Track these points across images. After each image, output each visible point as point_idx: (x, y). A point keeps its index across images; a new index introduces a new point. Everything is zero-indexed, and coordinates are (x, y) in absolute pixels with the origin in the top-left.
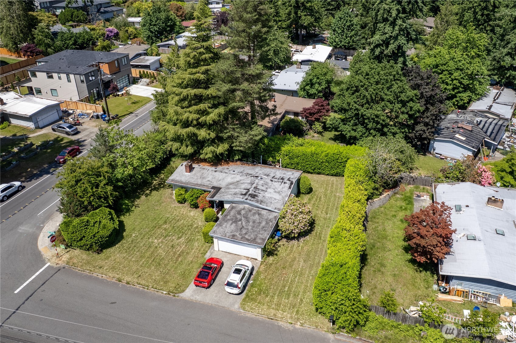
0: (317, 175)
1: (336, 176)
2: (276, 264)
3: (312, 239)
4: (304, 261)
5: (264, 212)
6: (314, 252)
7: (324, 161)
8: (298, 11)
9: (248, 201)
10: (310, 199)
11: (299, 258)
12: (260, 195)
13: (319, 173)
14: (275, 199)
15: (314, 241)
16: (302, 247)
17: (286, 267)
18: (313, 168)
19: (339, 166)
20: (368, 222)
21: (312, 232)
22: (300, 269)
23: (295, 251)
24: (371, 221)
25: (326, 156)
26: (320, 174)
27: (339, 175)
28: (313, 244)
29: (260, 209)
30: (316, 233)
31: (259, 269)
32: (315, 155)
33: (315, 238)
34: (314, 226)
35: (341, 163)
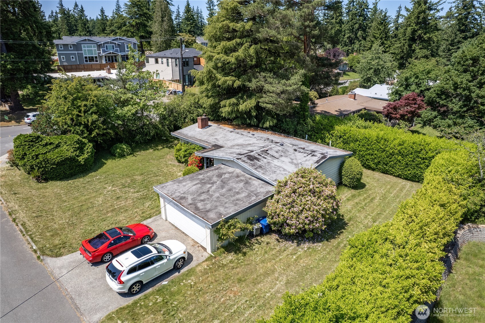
0: (382, 174)
1: (413, 181)
2: (233, 268)
3: (325, 250)
4: (288, 283)
5: (256, 182)
6: (317, 273)
7: (396, 151)
8: (412, 45)
9: (239, 162)
10: (353, 196)
11: (280, 274)
12: (265, 160)
13: (385, 172)
14: (284, 170)
15: (329, 253)
16: (299, 258)
17: (245, 280)
18: (376, 161)
19: (420, 164)
20: (458, 259)
21: (332, 240)
22: (268, 295)
23: (280, 260)
24: (466, 259)
25: (400, 145)
26: (387, 174)
27: (417, 179)
28: (324, 258)
29: (253, 178)
30: (339, 243)
31: (197, 266)
32: (382, 142)
33: (331, 250)
34: (342, 232)
35: (424, 159)
